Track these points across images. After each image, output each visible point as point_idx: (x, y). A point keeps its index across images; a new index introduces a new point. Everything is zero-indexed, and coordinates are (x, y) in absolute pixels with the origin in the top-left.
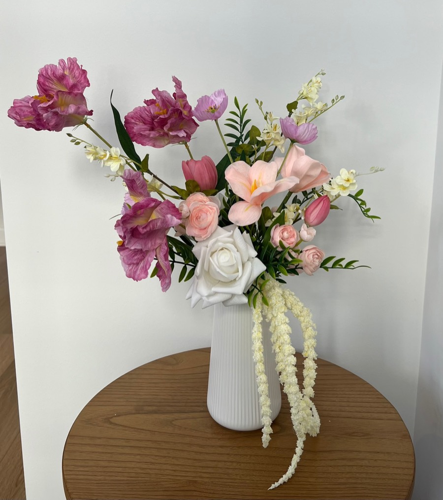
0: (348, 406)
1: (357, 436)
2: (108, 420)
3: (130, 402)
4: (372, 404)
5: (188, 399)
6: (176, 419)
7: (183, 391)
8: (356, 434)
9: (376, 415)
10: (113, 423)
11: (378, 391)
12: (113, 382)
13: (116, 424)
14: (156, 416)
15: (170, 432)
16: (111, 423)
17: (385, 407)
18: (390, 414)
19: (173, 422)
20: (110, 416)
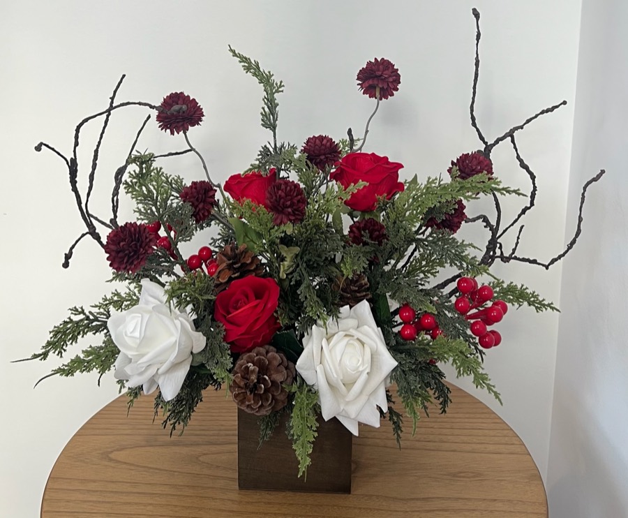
0: (453, 435)
1: (464, 477)
2: (106, 456)
3: (139, 429)
4: (487, 431)
5: (222, 425)
6: (204, 454)
7: (214, 414)
8: (462, 475)
9: (491, 448)
10: (114, 460)
11: (495, 413)
12: (113, 401)
13: (118, 462)
14: (176, 449)
15: (196, 472)
16: (111, 460)
17: (505, 436)
18: (513, 446)
19: (200, 458)
20: (109, 450)
